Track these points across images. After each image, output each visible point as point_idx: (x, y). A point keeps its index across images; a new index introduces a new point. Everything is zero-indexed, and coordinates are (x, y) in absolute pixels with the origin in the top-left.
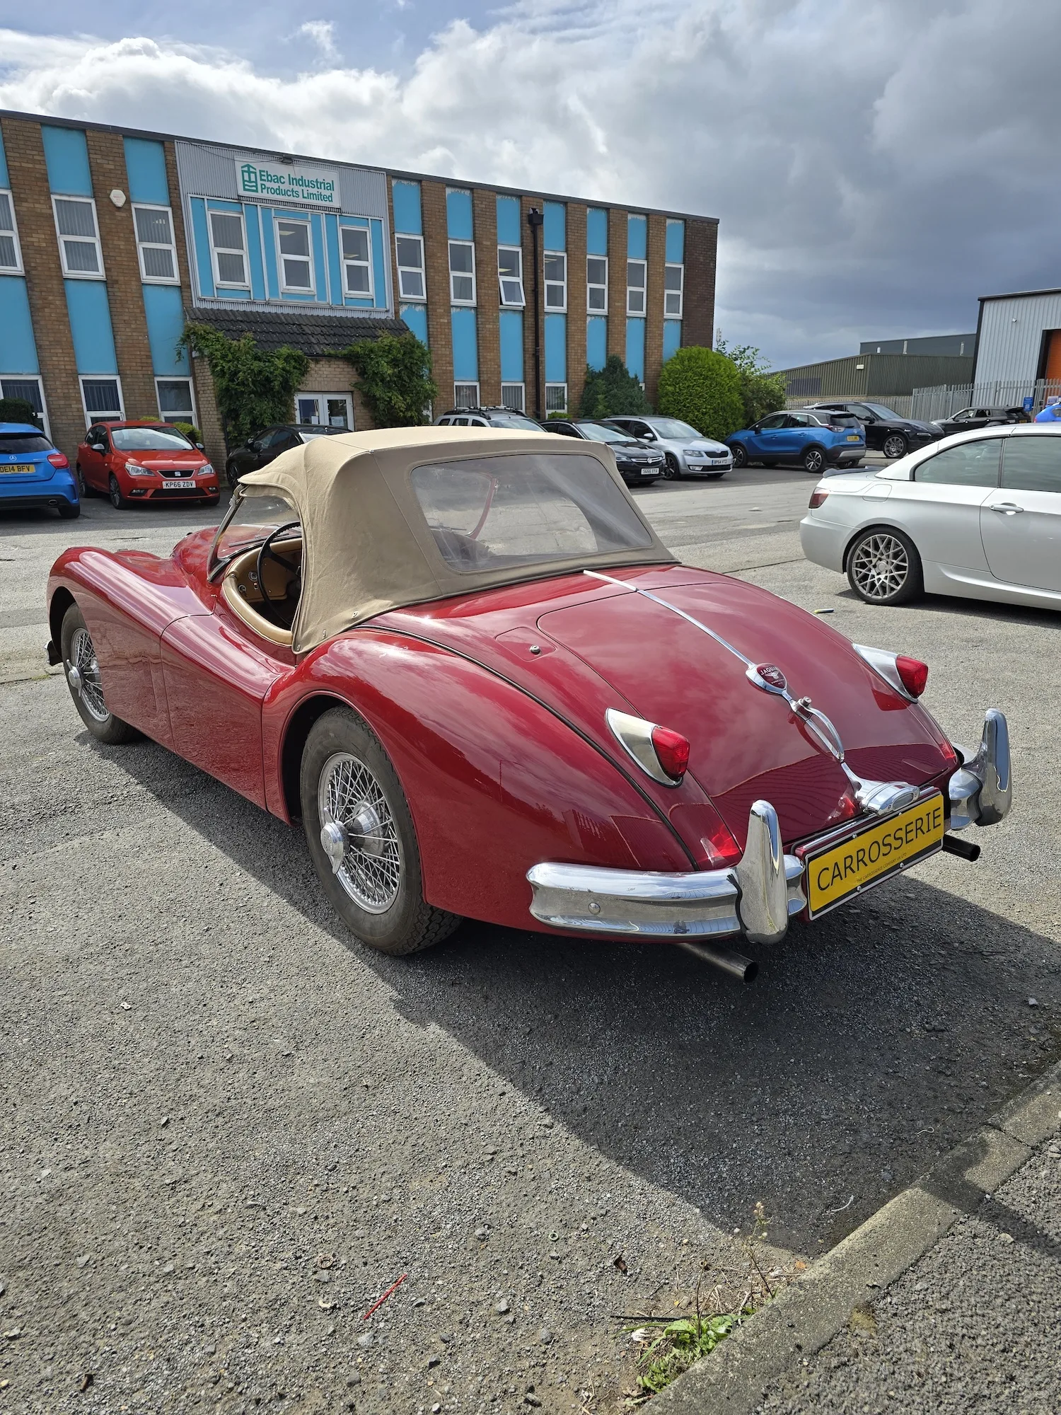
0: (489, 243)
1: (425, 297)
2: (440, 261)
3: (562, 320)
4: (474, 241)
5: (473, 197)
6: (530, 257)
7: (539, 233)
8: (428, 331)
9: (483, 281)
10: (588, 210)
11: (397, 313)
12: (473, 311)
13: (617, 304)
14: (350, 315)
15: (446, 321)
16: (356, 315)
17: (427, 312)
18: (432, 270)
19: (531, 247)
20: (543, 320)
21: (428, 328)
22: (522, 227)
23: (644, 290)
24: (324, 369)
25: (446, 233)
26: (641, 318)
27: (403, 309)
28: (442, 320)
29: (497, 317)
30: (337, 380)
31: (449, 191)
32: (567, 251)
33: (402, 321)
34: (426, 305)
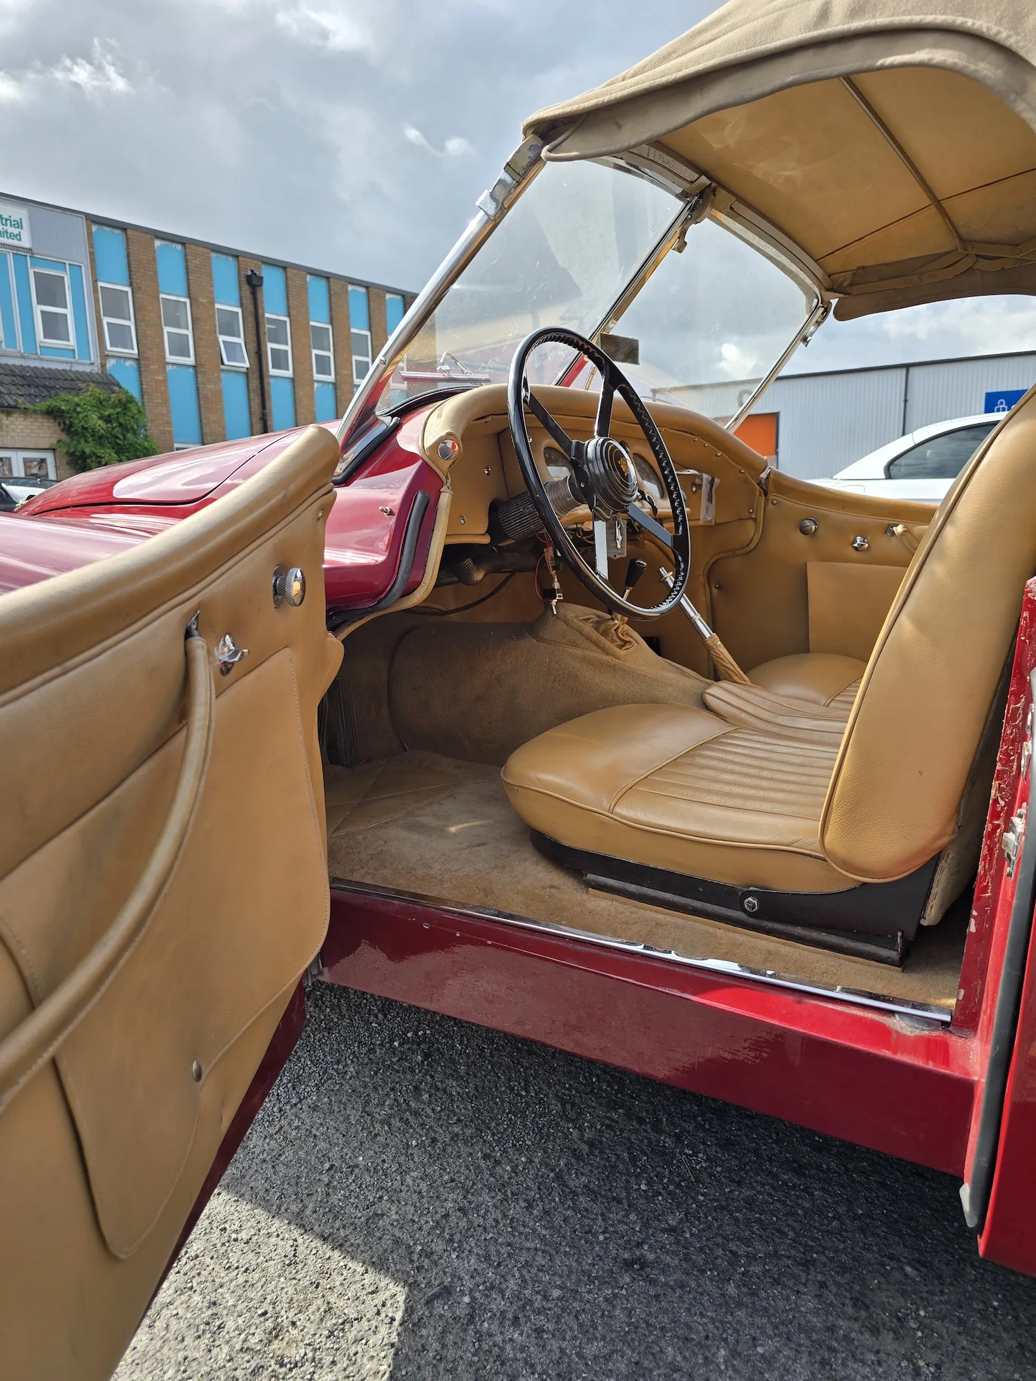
0: (205, 301)
1: (136, 351)
2: (151, 315)
3: (288, 386)
4: (189, 296)
5: (185, 252)
6: (251, 319)
7: (259, 296)
8: (142, 388)
9: (200, 339)
10: (309, 277)
11: (103, 366)
12: (191, 370)
13: (343, 372)
14: (46, 365)
15: (161, 378)
16: (54, 366)
17: (139, 367)
18: (143, 324)
19: (251, 308)
20: (268, 383)
21: (141, 385)
22: (240, 287)
23: (369, 360)
24: (17, 423)
25: (157, 286)
27: (111, 363)
28: (157, 377)
29: (219, 377)
30: (36, 435)
31: (158, 243)
32: (289, 315)
33: (110, 375)
34: (138, 360)
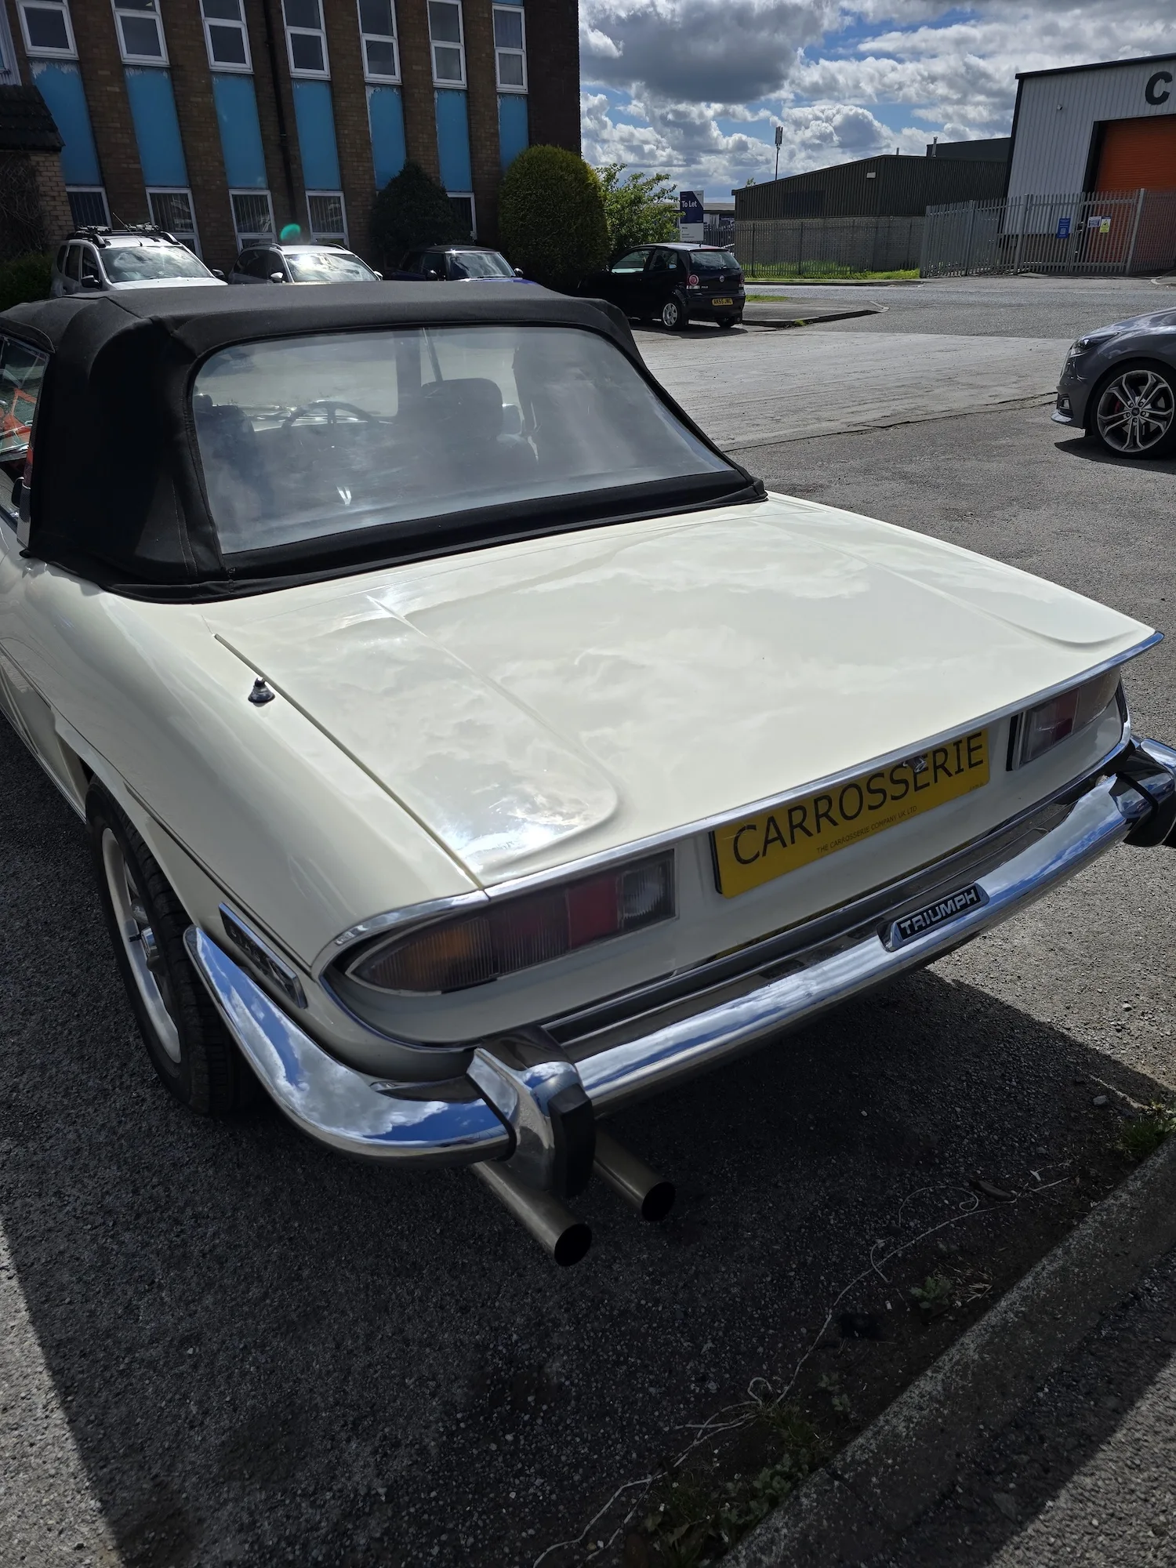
1: (75, 51)
3: (324, 93)
8: (89, 106)
9: (175, 26)
11: (24, 75)
12: (165, 74)
13: (414, 67)
15: (119, 90)
17: (82, 73)
18: (81, 6)
20: (290, 91)
21: (89, 101)
23: (460, 46)
26: (458, 91)
27: (37, 70)
28: (108, 88)
29: (209, 84)
33: (35, 88)
34: (78, 63)
